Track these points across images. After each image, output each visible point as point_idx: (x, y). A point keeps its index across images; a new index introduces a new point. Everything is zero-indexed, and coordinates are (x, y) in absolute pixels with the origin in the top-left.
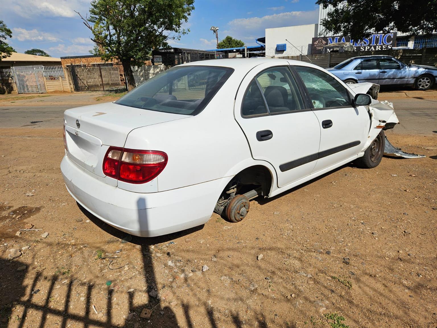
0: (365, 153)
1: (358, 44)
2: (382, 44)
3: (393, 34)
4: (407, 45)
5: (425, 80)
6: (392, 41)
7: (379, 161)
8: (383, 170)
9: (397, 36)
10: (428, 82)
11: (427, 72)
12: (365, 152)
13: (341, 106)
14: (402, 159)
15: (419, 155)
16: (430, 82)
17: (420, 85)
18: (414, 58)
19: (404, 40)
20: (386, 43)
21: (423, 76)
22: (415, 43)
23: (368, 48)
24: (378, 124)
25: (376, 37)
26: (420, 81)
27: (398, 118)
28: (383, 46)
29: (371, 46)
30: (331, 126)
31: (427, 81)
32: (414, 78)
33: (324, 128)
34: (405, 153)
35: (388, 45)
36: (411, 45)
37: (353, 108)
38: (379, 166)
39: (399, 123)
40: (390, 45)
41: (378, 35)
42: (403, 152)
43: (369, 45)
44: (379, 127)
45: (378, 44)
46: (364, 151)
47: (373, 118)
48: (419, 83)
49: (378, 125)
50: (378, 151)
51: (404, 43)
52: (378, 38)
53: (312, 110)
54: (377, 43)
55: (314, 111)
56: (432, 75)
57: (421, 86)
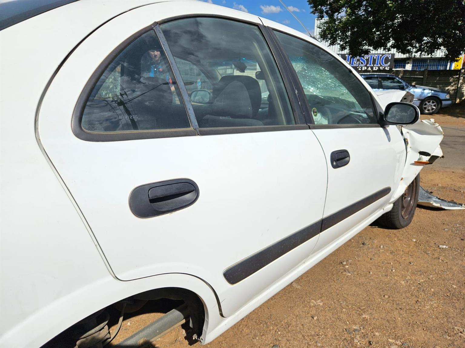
0: (394, 206)
1: (355, 64)
2: (380, 65)
3: (390, 55)
4: (404, 67)
5: (431, 103)
6: (389, 63)
7: (411, 215)
8: (420, 232)
9: (395, 57)
10: (435, 106)
11: (433, 94)
12: (394, 204)
13: (359, 123)
14: (442, 211)
15: (463, 205)
16: (436, 105)
17: (425, 108)
18: (415, 79)
19: (403, 62)
20: (383, 64)
21: (429, 98)
22: (413, 66)
23: (364, 68)
24: (416, 157)
25: (373, 57)
26: (426, 104)
27: (442, 149)
28: (381, 67)
29: (369, 67)
30: (347, 163)
31: (433, 104)
32: (419, 100)
33: (335, 167)
34: (442, 200)
35: (385, 67)
36: (409, 67)
37: (381, 129)
38: (412, 224)
39: (443, 157)
40: (388, 66)
41: (375, 56)
42: (439, 199)
43: (366, 66)
44: (418, 163)
45: (375, 65)
46: (393, 202)
47: (409, 146)
48: (425, 106)
49: (416, 160)
50: (411, 200)
51: (402, 66)
52: (375, 58)
53: (310, 128)
54: (374, 63)
55: (314, 131)
56: (438, 98)
57: (427, 109)
